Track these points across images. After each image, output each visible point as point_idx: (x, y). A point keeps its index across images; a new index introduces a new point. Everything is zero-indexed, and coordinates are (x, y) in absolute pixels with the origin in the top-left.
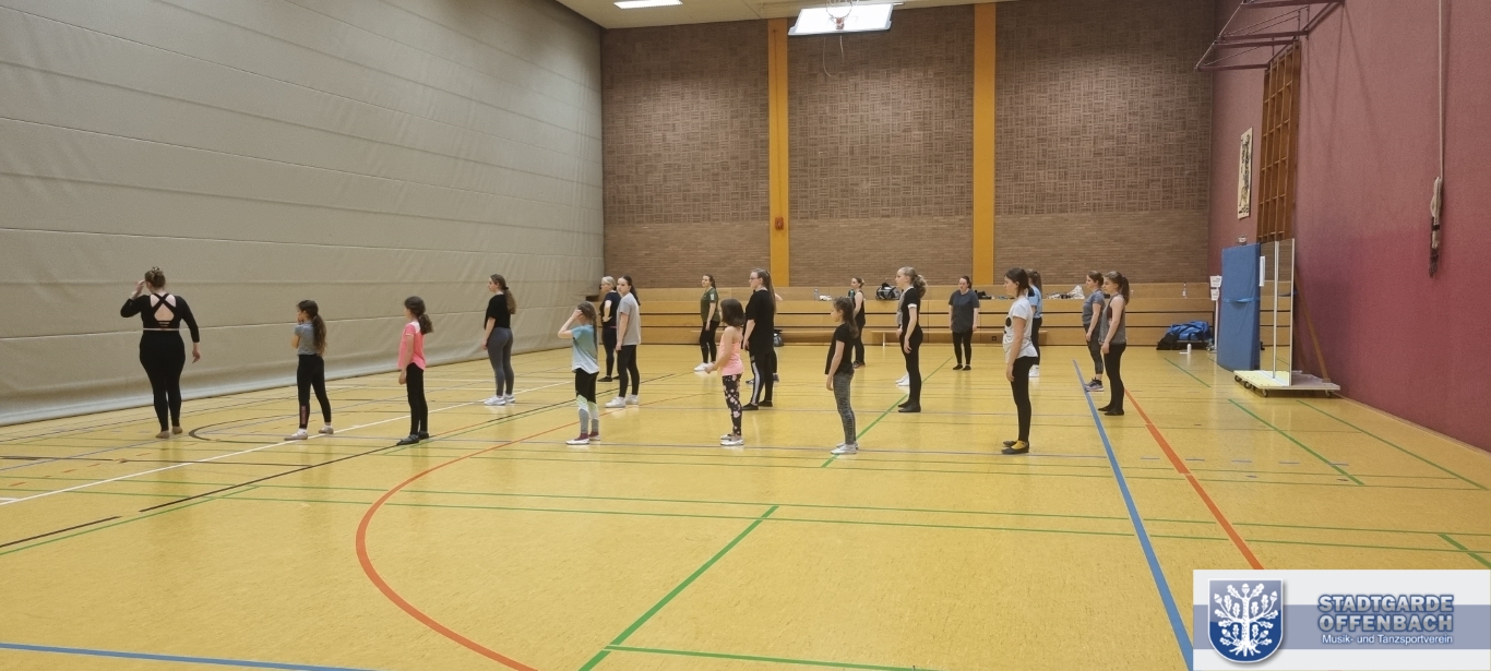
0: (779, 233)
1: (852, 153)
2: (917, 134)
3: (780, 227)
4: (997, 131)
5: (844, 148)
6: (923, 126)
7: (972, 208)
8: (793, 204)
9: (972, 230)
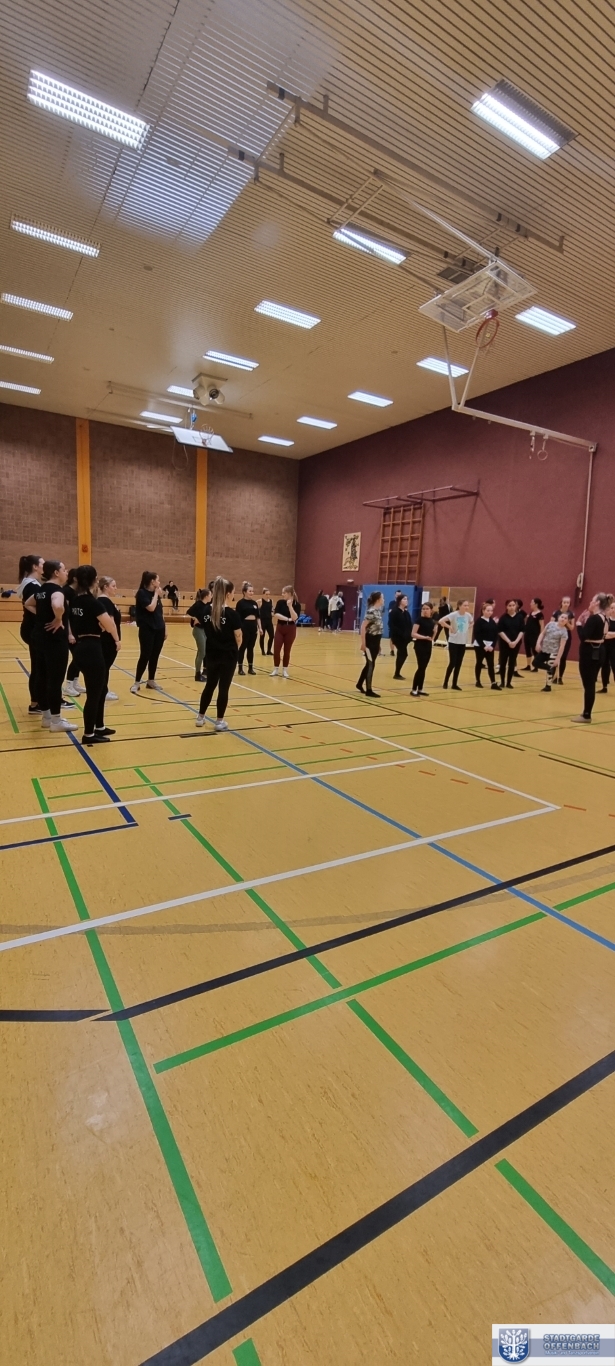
0: (85, 554)
1: (130, 511)
2: (167, 506)
3: (85, 549)
4: (208, 511)
5: (125, 508)
6: (170, 503)
7: (194, 551)
8: (93, 536)
9: (195, 563)
